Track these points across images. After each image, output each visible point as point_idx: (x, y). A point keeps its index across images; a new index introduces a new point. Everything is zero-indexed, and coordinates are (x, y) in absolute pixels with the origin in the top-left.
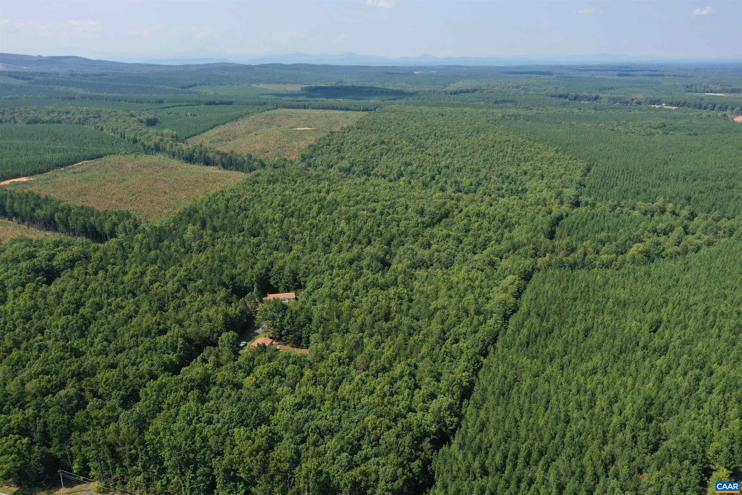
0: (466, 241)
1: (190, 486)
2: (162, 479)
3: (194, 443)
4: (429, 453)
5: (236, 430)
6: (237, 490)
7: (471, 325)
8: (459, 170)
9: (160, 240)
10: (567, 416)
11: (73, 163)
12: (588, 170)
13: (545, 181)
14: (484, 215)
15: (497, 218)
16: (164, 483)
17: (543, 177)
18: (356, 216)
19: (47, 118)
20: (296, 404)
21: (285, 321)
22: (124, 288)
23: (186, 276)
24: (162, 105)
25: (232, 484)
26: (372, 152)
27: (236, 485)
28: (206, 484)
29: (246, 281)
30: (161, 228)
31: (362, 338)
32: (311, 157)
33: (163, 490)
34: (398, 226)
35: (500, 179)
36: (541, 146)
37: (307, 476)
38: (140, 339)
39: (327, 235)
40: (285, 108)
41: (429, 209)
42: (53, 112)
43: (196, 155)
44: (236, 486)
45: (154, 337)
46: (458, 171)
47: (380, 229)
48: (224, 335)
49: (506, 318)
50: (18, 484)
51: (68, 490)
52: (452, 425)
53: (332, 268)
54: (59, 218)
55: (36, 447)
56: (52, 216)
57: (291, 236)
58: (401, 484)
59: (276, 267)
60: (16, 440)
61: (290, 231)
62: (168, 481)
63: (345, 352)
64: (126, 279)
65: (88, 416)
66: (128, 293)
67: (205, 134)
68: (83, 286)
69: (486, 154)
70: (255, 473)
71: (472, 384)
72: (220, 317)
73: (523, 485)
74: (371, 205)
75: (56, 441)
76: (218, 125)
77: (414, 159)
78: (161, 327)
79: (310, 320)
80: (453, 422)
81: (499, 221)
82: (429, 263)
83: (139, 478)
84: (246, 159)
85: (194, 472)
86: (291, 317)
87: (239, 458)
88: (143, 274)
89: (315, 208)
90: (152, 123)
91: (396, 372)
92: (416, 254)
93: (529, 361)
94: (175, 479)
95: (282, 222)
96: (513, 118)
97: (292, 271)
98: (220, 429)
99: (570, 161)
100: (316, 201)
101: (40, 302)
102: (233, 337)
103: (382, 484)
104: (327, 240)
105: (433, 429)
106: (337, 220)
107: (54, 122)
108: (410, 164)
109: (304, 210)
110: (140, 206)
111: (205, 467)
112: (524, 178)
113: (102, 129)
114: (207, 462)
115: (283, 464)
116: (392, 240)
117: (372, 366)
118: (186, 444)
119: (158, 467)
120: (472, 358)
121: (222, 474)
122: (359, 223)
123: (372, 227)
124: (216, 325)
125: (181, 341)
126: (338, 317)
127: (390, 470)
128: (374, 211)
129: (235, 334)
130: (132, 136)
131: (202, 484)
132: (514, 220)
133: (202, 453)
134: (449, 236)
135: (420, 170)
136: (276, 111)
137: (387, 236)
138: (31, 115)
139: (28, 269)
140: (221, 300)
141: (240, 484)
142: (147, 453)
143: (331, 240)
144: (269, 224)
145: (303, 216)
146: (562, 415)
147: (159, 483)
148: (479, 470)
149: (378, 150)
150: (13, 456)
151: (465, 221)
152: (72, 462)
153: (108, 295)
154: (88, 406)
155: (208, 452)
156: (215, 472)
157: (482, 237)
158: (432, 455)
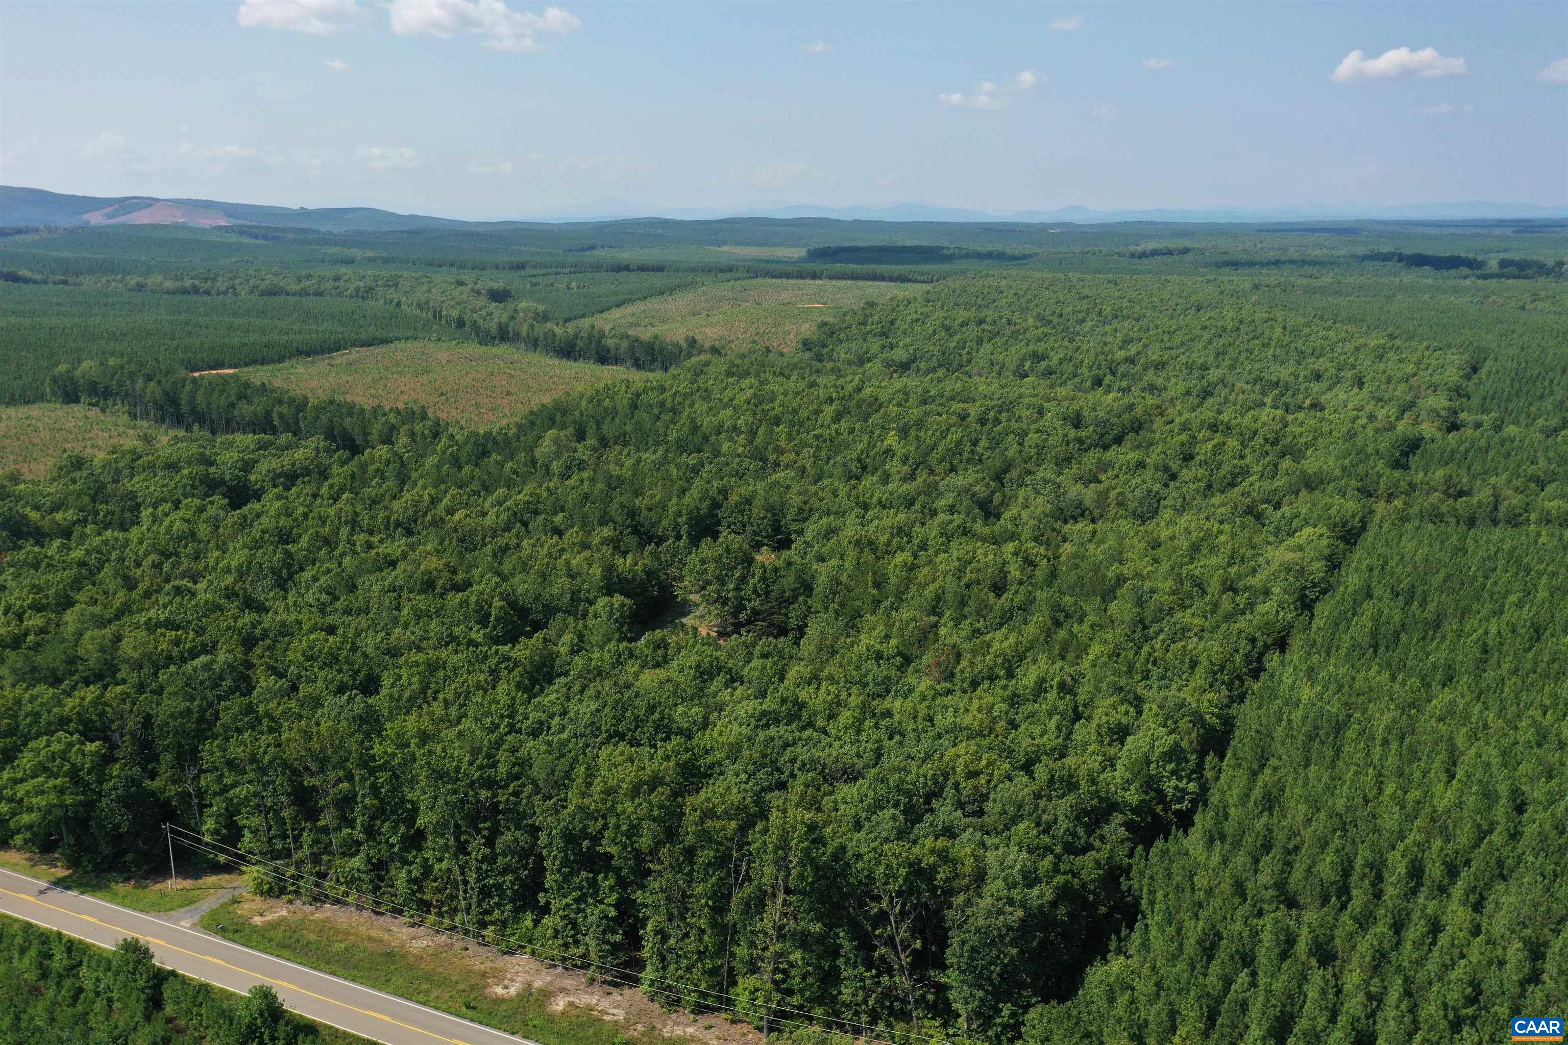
0: (1186, 474)
1: (478, 880)
2: (411, 863)
3: (494, 765)
4: (1122, 851)
5: (604, 752)
6: (596, 893)
7: (1213, 612)
8: (1160, 366)
9: (485, 454)
10: (1515, 792)
11: (331, 350)
12: (1475, 370)
13: (1367, 388)
14: (1229, 428)
15: (1261, 433)
16: (415, 873)
17: (1361, 384)
18: (920, 424)
19: (295, 287)
20: (764, 714)
21: (750, 588)
22: (388, 518)
23: (529, 503)
24: (523, 273)
25: (583, 874)
26: (957, 337)
27: (595, 880)
28: (518, 878)
29: (665, 523)
30: (488, 435)
31: (935, 626)
32: (824, 346)
33: (414, 893)
34: (1020, 444)
35: (1258, 388)
36: (1351, 328)
37: (783, 845)
38: (405, 594)
39: (854, 455)
40: (773, 277)
41: (1093, 414)
42: (309, 277)
43: (580, 344)
44: (593, 884)
45: (442, 596)
46: (1156, 368)
47: (979, 449)
48: (602, 601)
49: (1306, 605)
50: (74, 862)
51: (188, 883)
52: (1180, 800)
53: (866, 507)
54: (281, 416)
55: (117, 766)
56: (268, 413)
57: (772, 458)
58: (1049, 895)
59: (734, 498)
60: (71, 745)
61: (770, 447)
62: (427, 869)
63: (894, 642)
64: (396, 505)
65: (249, 709)
66: (396, 527)
67: (605, 315)
68: (300, 510)
69: (1219, 343)
70: (645, 842)
71: (1229, 723)
72: (597, 571)
73: (1412, 934)
74: (957, 407)
75: (167, 758)
76: (630, 300)
77: (1053, 349)
78: (459, 578)
79: (808, 588)
80: (1184, 791)
81: (1266, 440)
82: (1096, 513)
83: (357, 862)
84: (684, 345)
85: (490, 842)
86: (763, 579)
87: (604, 801)
88: (434, 501)
89: (829, 411)
90: (499, 296)
91: (1025, 682)
92: (1064, 494)
93: (1386, 675)
94: (444, 865)
95: (753, 433)
96: (1277, 290)
97: (770, 508)
98: (563, 744)
99: (1427, 353)
100: (830, 400)
101: (203, 530)
102: (623, 605)
103: (994, 887)
104: (854, 467)
105: (1133, 796)
106: (877, 432)
107: (308, 294)
108: (1044, 357)
109: (803, 414)
110: (453, 412)
111: (518, 828)
112: (1315, 387)
113: (399, 304)
114: (524, 816)
115: (718, 824)
116: (1006, 471)
117: (962, 671)
118: (471, 764)
119: (402, 829)
120: (1222, 668)
121: (558, 842)
122: (927, 437)
123: (959, 443)
124: (586, 586)
125: (497, 603)
126: (877, 585)
127: (1018, 859)
128: (963, 417)
129: (627, 601)
130: (455, 313)
131: (510, 877)
132: (1303, 440)
133: (511, 789)
134: (1141, 465)
135: (1068, 368)
136: (754, 282)
137: (995, 461)
138: (267, 282)
139: (194, 479)
140: (602, 544)
141: (606, 878)
142: (375, 790)
143: (864, 468)
144: (723, 436)
145: (801, 424)
146: (1503, 789)
147: (403, 874)
148: (1272, 892)
149: (972, 332)
150: (58, 782)
151: (1184, 437)
152: (201, 815)
153: (353, 529)
154: (255, 693)
155: (529, 788)
156: (543, 839)
157: (1226, 468)
158: (1131, 855)
